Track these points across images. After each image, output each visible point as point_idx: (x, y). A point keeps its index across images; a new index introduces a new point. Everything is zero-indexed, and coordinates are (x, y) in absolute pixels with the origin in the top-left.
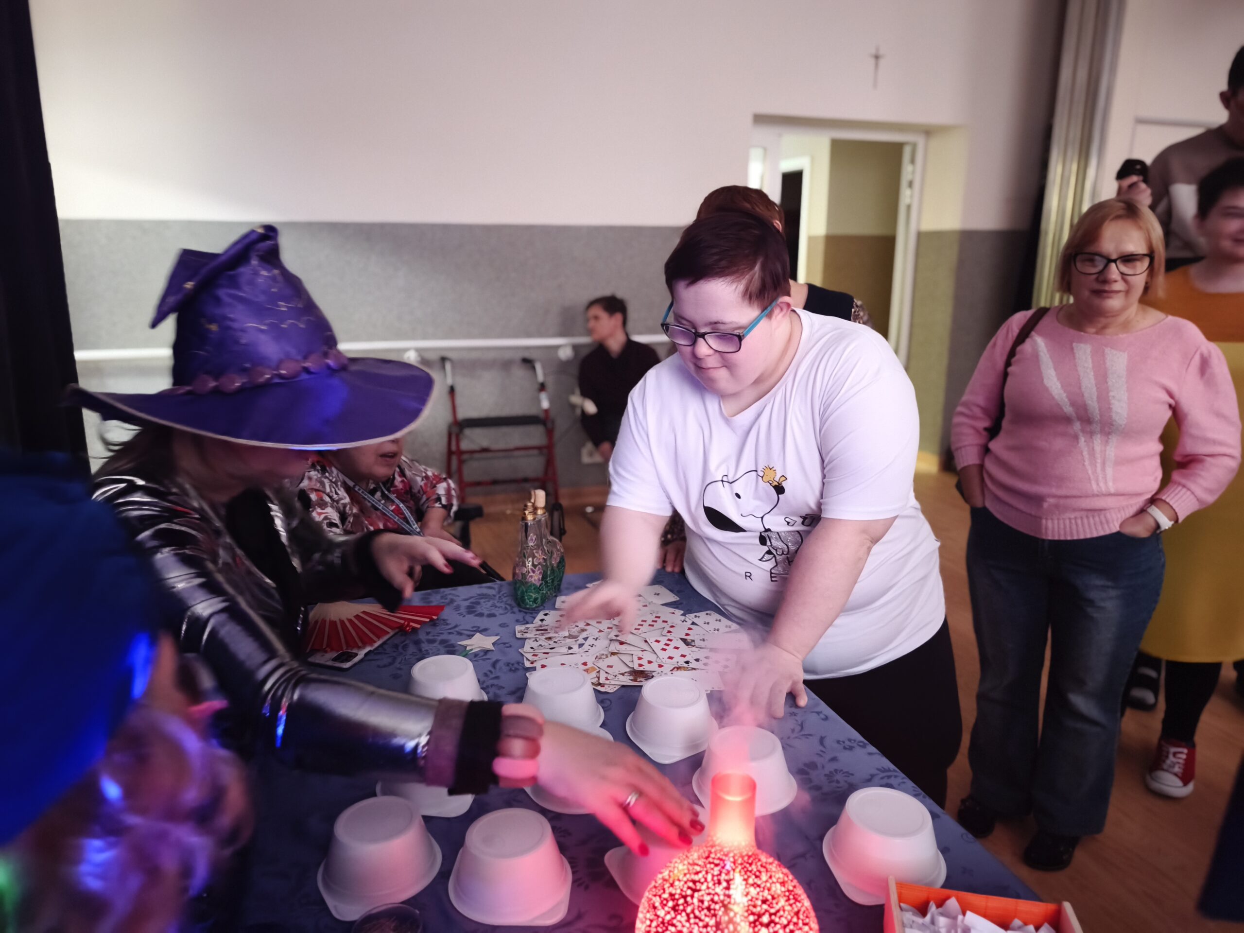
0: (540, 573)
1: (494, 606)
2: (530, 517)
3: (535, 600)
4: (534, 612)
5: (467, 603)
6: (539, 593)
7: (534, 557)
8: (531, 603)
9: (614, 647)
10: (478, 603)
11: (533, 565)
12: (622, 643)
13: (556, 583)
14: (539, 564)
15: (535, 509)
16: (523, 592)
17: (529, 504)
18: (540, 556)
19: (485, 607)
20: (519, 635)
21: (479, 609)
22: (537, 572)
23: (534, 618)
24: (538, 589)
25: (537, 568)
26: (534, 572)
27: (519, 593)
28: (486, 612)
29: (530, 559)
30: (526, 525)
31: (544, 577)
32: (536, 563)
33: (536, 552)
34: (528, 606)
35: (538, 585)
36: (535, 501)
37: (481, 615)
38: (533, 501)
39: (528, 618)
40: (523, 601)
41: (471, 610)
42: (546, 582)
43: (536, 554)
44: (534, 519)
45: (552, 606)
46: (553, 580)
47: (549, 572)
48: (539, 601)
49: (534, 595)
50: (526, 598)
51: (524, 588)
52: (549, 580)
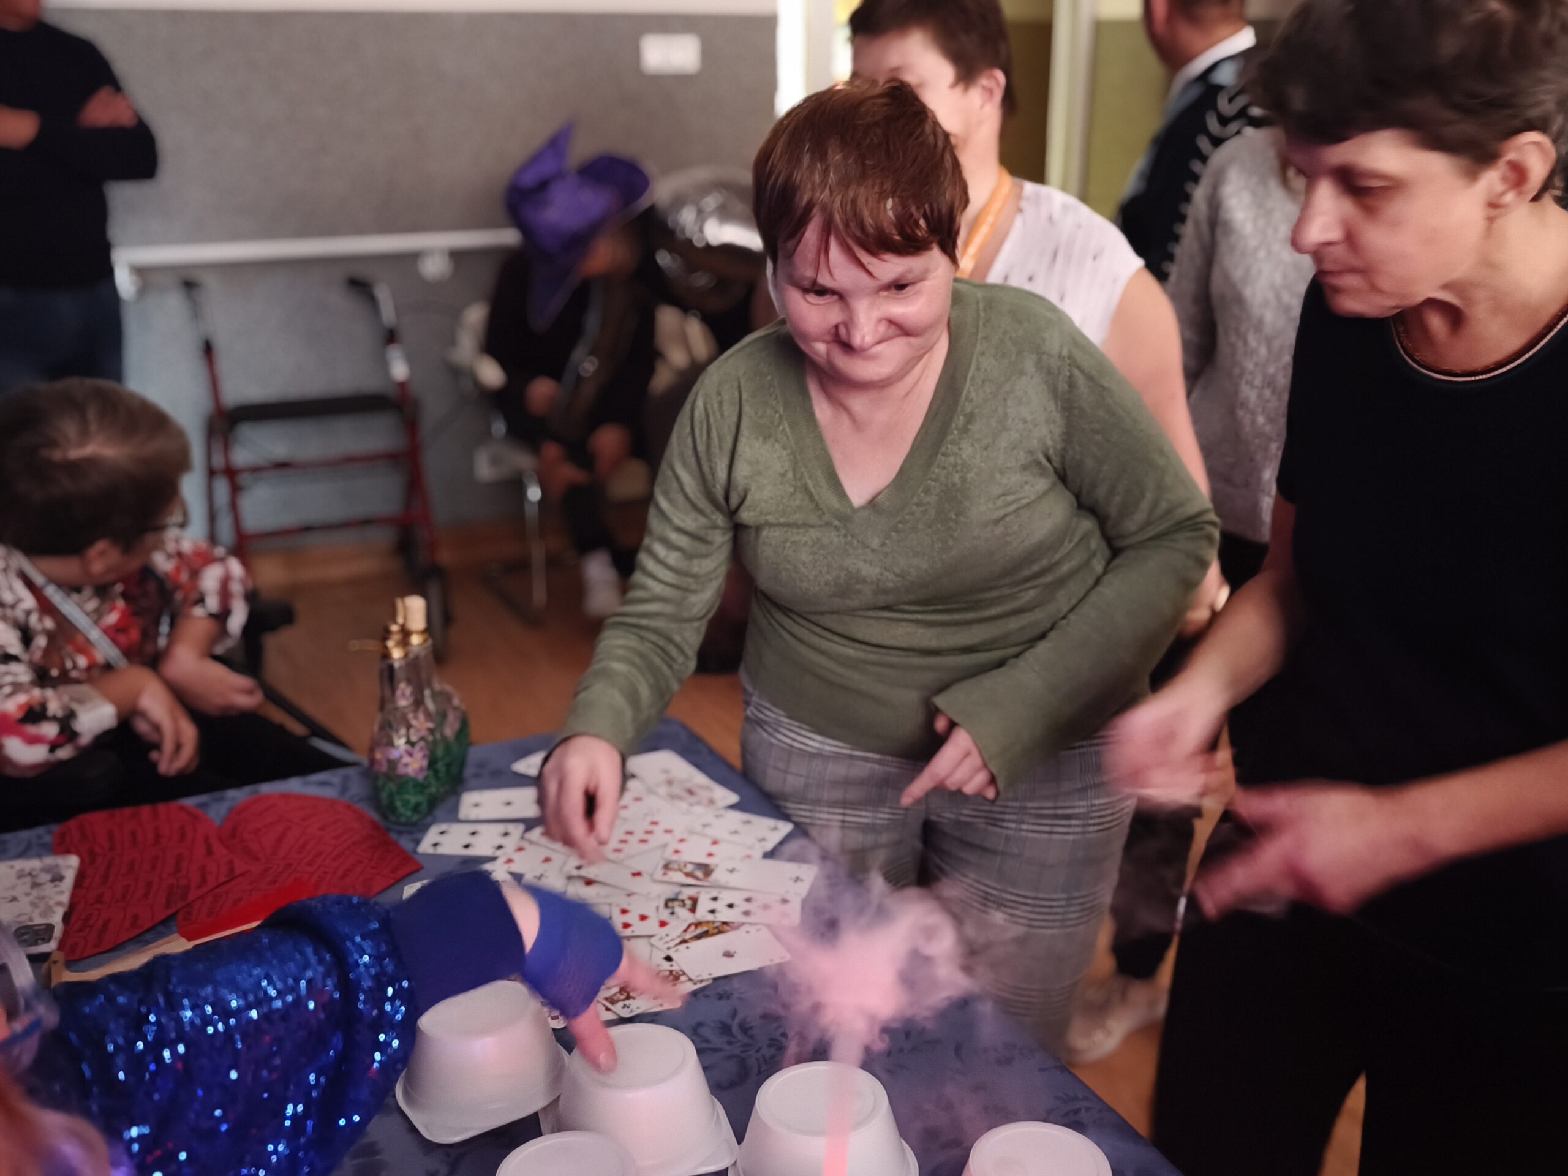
0: (424, 756)
2: (397, 654)
3: (416, 808)
6: (422, 793)
7: (409, 727)
8: (409, 813)
11: (409, 742)
12: (589, 882)
13: (454, 770)
14: (422, 739)
15: (406, 633)
16: (391, 796)
17: (394, 628)
18: (421, 724)
22: (418, 754)
24: (420, 787)
25: (417, 747)
26: (410, 755)
27: (384, 796)
29: (403, 731)
30: (391, 668)
31: (432, 764)
32: (414, 738)
33: (416, 718)
34: (403, 820)
35: (421, 777)
36: (405, 618)
38: (400, 620)
40: (393, 808)
42: (436, 772)
43: (414, 722)
44: (406, 656)
45: (453, 816)
46: (448, 766)
47: (440, 752)
48: (424, 808)
49: (413, 799)
50: (398, 804)
51: (392, 787)
52: (440, 766)
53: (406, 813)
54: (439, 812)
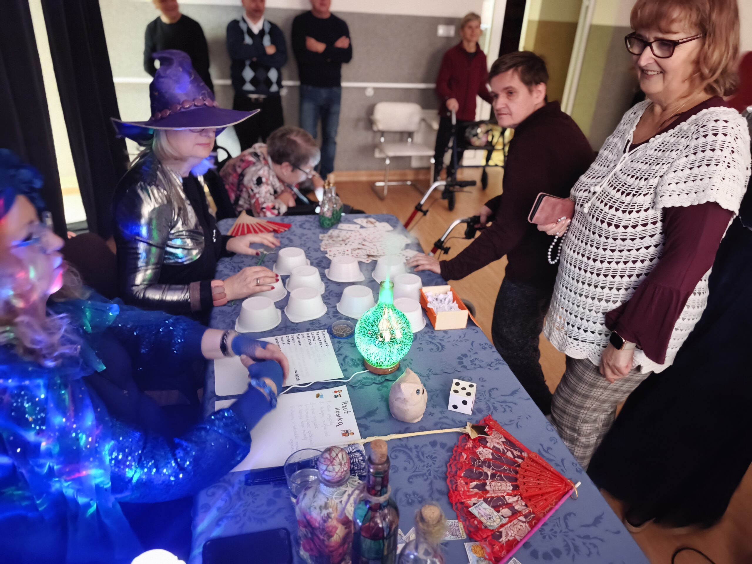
0: (331, 212)
1: (311, 225)
2: (327, 187)
3: (328, 225)
4: (328, 229)
5: (300, 223)
9: (360, 246)
10: (304, 224)
11: (328, 209)
12: (363, 245)
13: (338, 218)
15: (329, 183)
16: (323, 221)
18: (331, 205)
19: (307, 225)
20: (320, 238)
21: (304, 226)
23: (327, 232)
24: (330, 220)
26: (329, 212)
27: (321, 221)
28: (307, 228)
30: (325, 190)
31: (333, 214)
35: (330, 218)
37: (305, 229)
39: (325, 231)
40: (323, 224)
41: (301, 226)
44: (329, 188)
45: (336, 228)
46: (337, 216)
47: (335, 213)
48: (330, 225)
49: (328, 222)
50: (324, 223)
51: (323, 219)
52: (335, 216)
53: (326, 226)
54: (334, 227)
